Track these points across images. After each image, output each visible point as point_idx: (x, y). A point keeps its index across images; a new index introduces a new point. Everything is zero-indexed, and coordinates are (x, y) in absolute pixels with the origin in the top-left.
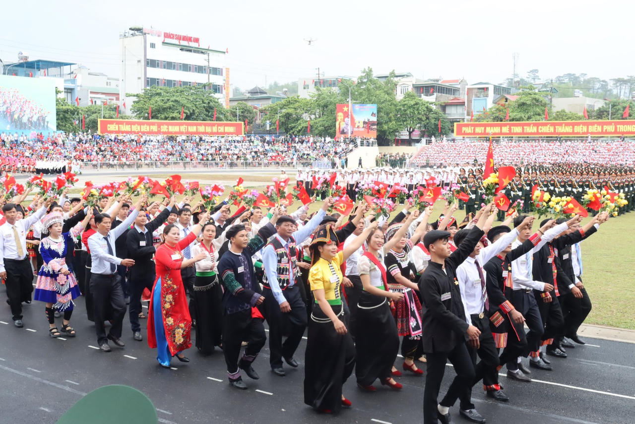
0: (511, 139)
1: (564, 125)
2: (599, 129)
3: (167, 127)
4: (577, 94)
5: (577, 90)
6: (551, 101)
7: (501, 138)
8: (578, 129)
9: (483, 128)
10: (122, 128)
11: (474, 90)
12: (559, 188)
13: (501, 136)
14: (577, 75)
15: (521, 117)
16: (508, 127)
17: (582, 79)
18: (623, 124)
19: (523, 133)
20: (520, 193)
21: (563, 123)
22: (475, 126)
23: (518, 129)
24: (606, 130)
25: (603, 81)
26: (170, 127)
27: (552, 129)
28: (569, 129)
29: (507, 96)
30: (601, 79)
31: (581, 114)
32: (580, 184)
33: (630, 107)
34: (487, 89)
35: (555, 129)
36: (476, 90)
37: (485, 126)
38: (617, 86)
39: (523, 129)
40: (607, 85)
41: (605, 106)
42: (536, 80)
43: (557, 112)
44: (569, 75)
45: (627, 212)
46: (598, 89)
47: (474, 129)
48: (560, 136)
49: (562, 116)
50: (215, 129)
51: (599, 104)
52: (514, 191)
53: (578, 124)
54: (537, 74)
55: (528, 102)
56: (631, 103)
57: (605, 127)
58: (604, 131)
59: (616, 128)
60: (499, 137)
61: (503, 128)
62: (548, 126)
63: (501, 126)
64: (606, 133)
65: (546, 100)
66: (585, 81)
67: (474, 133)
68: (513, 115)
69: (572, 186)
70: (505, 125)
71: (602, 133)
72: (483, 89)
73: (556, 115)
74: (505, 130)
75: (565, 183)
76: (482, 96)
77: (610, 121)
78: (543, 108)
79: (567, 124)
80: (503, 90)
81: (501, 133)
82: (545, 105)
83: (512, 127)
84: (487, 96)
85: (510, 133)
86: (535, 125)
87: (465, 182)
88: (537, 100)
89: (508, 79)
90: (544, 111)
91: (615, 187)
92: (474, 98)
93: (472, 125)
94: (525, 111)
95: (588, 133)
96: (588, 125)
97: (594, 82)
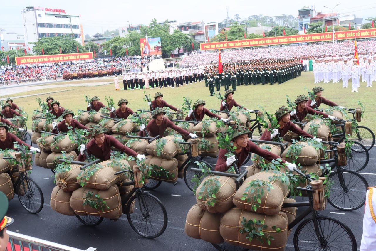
0: (228, 50)
1: (253, 41)
2: (271, 41)
4: (258, 25)
5: (258, 23)
6: (247, 29)
8: (260, 42)
9: (214, 45)
10: (29, 60)
11: (208, 27)
12: (253, 72)
13: (224, 49)
14: (258, 16)
15: (233, 38)
16: (227, 44)
18: (282, 38)
19: (234, 46)
20: (235, 76)
22: (210, 44)
23: (231, 45)
25: (271, 18)
26: (54, 58)
28: (256, 43)
29: (225, 28)
30: (270, 17)
31: (261, 35)
33: (285, 30)
35: (249, 43)
36: (210, 26)
37: (215, 44)
38: (277, 20)
39: (234, 44)
40: (273, 20)
41: (272, 30)
42: (238, 19)
43: (250, 34)
44: (254, 15)
45: (287, 81)
46: (269, 21)
47: (210, 46)
48: (252, 46)
49: (252, 36)
50: (78, 57)
51: (269, 29)
52: (232, 75)
53: (260, 40)
54: (239, 16)
55: (236, 31)
56: (285, 28)
57: (273, 40)
59: (278, 40)
61: (224, 44)
62: (246, 42)
63: (223, 43)
64: (274, 43)
65: (244, 29)
66: (262, 18)
67: (210, 48)
68: (228, 37)
69: (260, 70)
70: (225, 43)
71: (272, 43)
72: (213, 25)
73: (250, 36)
74: (225, 45)
75: (256, 69)
76: (212, 29)
77: (275, 37)
78: (243, 33)
79: (255, 40)
80: (223, 25)
81: (224, 47)
82: (244, 31)
84: (215, 29)
85: (228, 47)
86: (239, 42)
87: (207, 73)
88: (240, 29)
89: (225, 20)
90: (243, 34)
91: (280, 69)
92: (209, 30)
93: (209, 44)
94: (234, 35)
95: (265, 44)
96: (265, 40)
97: (266, 18)
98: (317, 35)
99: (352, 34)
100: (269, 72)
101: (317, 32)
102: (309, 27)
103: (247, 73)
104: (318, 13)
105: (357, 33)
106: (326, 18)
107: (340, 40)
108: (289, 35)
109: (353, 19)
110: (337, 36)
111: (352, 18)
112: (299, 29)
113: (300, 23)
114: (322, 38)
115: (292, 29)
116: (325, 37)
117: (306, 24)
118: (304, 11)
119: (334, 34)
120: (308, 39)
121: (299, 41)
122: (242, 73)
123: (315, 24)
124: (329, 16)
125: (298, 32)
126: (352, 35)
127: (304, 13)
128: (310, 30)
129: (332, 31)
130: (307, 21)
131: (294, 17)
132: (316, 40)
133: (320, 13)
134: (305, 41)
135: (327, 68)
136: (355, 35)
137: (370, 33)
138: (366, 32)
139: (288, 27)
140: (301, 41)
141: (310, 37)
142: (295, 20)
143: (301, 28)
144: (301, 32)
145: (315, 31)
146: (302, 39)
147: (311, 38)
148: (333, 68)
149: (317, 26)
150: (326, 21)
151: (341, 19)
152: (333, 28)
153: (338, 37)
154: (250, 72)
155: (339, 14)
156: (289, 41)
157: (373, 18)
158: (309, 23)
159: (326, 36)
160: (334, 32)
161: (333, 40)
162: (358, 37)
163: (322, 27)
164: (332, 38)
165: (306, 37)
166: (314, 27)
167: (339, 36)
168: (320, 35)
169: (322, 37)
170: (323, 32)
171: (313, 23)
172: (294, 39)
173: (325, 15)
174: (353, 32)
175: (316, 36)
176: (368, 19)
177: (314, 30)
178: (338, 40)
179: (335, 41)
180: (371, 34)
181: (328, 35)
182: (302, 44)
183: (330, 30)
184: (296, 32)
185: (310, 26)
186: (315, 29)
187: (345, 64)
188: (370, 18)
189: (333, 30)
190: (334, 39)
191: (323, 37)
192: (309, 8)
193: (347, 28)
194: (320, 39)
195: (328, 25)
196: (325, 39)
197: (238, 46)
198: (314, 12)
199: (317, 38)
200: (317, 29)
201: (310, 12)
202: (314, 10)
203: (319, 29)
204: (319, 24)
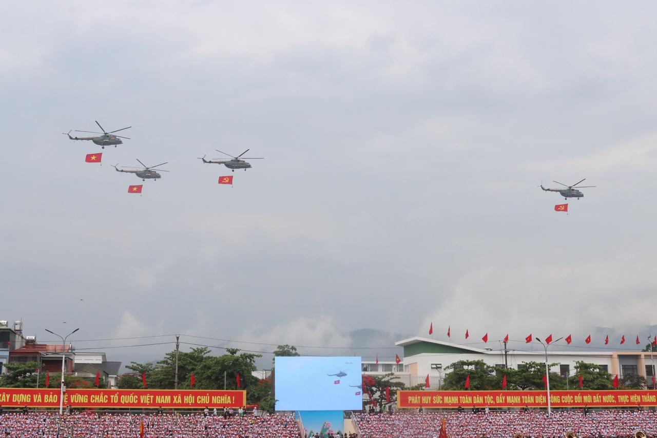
98: (25, 393)
99: (102, 396)
101: (25, 386)
102: (4, 370)
104: (28, 342)
105: (112, 396)
106: (44, 354)
107: (75, 409)
109: (100, 362)
110: (69, 399)
111: (98, 360)
114: (35, 401)
116: (43, 399)
119: (64, 393)
120: (4, 400)
123: (23, 367)
124: (51, 349)
126: (101, 399)
128: (8, 378)
129: (60, 387)
132: (22, 403)
133: (33, 341)
136: (109, 399)
137: (139, 399)
138: (132, 396)
141: (8, 396)
145: (18, 383)
147: (11, 398)
149: (25, 372)
150: (43, 362)
151: (78, 360)
152: (63, 380)
153: (72, 401)
155: (72, 350)
157: (141, 366)
158: (5, 361)
159: (46, 396)
160: (63, 388)
161: (61, 406)
162: (114, 404)
163: (36, 374)
164: (58, 403)
166: (20, 374)
167: (73, 399)
168: (32, 393)
169: (35, 397)
170: (39, 387)
171: (16, 364)
173: (43, 347)
174: (105, 393)
175: (21, 395)
176: (131, 365)
177: (17, 380)
178: (73, 407)
179: (64, 409)
180: (142, 402)
181: (49, 394)
183: (55, 383)
185: (9, 369)
186: (19, 378)
188: (135, 365)
189: (62, 385)
190: (63, 403)
191: (37, 398)
192: (8, 327)
193: (90, 383)
194: (32, 403)
195: (51, 371)
196: (43, 403)
198: (18, 338)
199: (25, 398)
200: (24, 377)
201: (11, 336)
202: (19, 333)
203: (29, 379)
204: (30, 367)
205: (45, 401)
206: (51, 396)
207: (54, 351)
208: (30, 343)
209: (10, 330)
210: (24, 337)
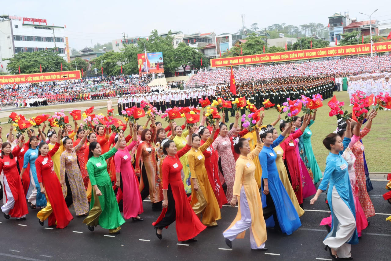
0: (245, 66)
1: (275, 55)
2: (296, 56)
3: (31, 78)
4: (281, 36)
5: (281, 34)
6: (266, 41)
7: (239, 66)
8: (284, 57)
9: (228, 61)
10: (2, 81)
11: (220, 39)
12: (275, 93)
13: (239, 65)
14: (280, 25)
15: (250, 52)
17: (283, 27)
18: (309, 51)
19: (252, 62)
20: (253, 98)
21: (274, 54)
22: (223, 60)
23: (249, 60)
24: (300, 56)
25: (296, 27)
26: (34, 78)
27: (268, 58)
28: (278, 57)
29: (240, 40)
30: (294, 26)
31: (284, 48)
32: (287, 89)
33: (312, 41)
34: (228, 37)
35: (270, 58)
36: (222, 39)
37: (229, 59)
38: (304, 30)
39: (252, 59)
40: (298, 29)
41: (298, 42)
42: (257, 29)
43: (271, 48)
44: (276, 25)
46: (293, 32)
47: (223, 62)
48: (274, 62)
49: (273, 50)
51: (294, 41)
52: (249, 97)
53: (283, 54)
54: (256, 26)
55: (253, 43)
56: (312, 39)
57: (299, 54)
58: (299, 56)
59: (305, 54)
60: (238, 66)
62: (266, 57)
63: (238, 59)
64: (300, 57)
65: (263, 41)
66: (285, 28)
67: (223, 65)
68: (245, 51)
69: (283, 91)
70: (241, 58)
71: (298, 58)
72: (226, 37)
73: (271, 49)
74: (241, 61)
75: (279, 89)
76: (225, 41)
77: (301, 50)
78: (262, 46)
79: (277, 55)
80: (237, 37)
81: (239, 63)
82: (263, 44)
83: (245, 59)
84: (228, 41)
85: (244, 63)
86: (258, 56)
87: (220, 95)
88: (258, 42)
89: (240, 30)
90: (262, 48)
91: (307, 89)
92: (220, 43)
93: (221, 60)
94: (252, 48)
95: (289, 58)
96: (289, 54)
97: (290, 28)
98: (352, 47)
100: (294, 92)
101: (352, 44)
102: (341, 37)
103: (267, 94)
104: (353, 21)
106: (362, 26)
107: (379, 53)
108: (318, 47)
110: (376, 48)
112: (330, 40)
113: (331, 33)
115: (321, 41)
116: (361, 50)
117: (338, 34)
118: (335, 18)
119: (373, 45)
120: (341, 52)
121: (330, 55)
122: (262, 94)
123: (349, 34)
124: (365, 24)
125: (328, 44)
127: (336, 21)
128: (343, 41)
129: (370, 42)
130: (339, 30)
131: (323, 26)
132: (351, 53)
133: (355, 21)
134: (337, 54)
135: (365, 87)
139: (317, 38)
140: (332, 55)
141: (343, 50)
142: (325, 30)
143: (333, 39)
144: (332, 44)
145: (349, 42)
146: (333, 52)
147: (345, 51)
148: (372, 87)
149: (352, 37)
150: (362, 30)
151: (380, 28)
152: (371, 39)
153: (378, 49)
154: (272, 93)
155: (377, 22)
156: (318, 55)
158: (342, 33)
159: (363, 48)
160: (372, 43)
161: (372, 53)
163: (358, 37)
164: (370, 51)
165: (339, 50)
166: (348, 38)
167: (378, 48)
168: (356, 47)
169: (357, 49)
170: (359, 43)
171: (346, 33)
172: (324, 53)
173: (361, 23)
175: (350, 49)
177: (348, 42)
178: (378, 52)
179: (373, 54)
181: (365, 47)
182: (334, 58)
183: (368, 41)
184: (327, 44)
185: (343, 36)
186: (349, 40)
187: (387, 81)
189: (371, 41)
190: (373, 51)
191: (359, 50)
193: (387, 39)
194: (356, 52)
195: (365, 35)
196: (362, 52)
197: (256, 62)
198: (347, 20)
199: (352, 50)
200: (351, 40)
201: (343, 19)
202: (347, 17)
203: (354, 40)
204: (354, 34)
205: (363, 51)
206: (366, 48)
207: (367, 24)
208: (354, 22)
209: (342, 16)
210: (351, 19)
